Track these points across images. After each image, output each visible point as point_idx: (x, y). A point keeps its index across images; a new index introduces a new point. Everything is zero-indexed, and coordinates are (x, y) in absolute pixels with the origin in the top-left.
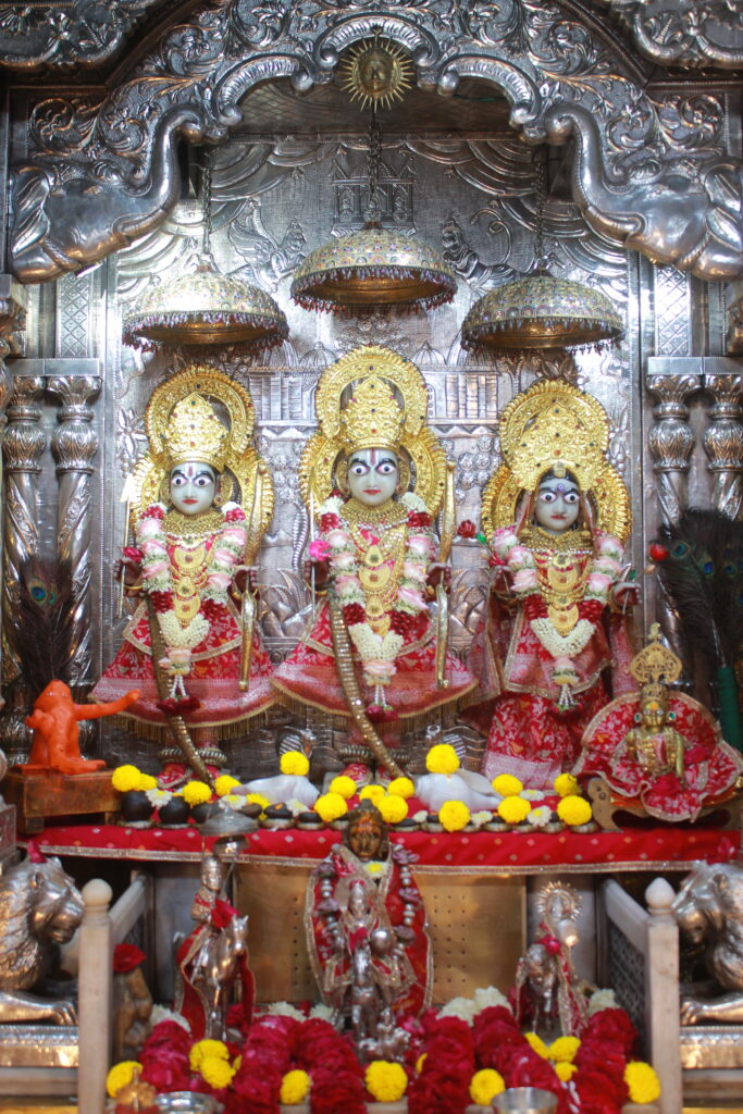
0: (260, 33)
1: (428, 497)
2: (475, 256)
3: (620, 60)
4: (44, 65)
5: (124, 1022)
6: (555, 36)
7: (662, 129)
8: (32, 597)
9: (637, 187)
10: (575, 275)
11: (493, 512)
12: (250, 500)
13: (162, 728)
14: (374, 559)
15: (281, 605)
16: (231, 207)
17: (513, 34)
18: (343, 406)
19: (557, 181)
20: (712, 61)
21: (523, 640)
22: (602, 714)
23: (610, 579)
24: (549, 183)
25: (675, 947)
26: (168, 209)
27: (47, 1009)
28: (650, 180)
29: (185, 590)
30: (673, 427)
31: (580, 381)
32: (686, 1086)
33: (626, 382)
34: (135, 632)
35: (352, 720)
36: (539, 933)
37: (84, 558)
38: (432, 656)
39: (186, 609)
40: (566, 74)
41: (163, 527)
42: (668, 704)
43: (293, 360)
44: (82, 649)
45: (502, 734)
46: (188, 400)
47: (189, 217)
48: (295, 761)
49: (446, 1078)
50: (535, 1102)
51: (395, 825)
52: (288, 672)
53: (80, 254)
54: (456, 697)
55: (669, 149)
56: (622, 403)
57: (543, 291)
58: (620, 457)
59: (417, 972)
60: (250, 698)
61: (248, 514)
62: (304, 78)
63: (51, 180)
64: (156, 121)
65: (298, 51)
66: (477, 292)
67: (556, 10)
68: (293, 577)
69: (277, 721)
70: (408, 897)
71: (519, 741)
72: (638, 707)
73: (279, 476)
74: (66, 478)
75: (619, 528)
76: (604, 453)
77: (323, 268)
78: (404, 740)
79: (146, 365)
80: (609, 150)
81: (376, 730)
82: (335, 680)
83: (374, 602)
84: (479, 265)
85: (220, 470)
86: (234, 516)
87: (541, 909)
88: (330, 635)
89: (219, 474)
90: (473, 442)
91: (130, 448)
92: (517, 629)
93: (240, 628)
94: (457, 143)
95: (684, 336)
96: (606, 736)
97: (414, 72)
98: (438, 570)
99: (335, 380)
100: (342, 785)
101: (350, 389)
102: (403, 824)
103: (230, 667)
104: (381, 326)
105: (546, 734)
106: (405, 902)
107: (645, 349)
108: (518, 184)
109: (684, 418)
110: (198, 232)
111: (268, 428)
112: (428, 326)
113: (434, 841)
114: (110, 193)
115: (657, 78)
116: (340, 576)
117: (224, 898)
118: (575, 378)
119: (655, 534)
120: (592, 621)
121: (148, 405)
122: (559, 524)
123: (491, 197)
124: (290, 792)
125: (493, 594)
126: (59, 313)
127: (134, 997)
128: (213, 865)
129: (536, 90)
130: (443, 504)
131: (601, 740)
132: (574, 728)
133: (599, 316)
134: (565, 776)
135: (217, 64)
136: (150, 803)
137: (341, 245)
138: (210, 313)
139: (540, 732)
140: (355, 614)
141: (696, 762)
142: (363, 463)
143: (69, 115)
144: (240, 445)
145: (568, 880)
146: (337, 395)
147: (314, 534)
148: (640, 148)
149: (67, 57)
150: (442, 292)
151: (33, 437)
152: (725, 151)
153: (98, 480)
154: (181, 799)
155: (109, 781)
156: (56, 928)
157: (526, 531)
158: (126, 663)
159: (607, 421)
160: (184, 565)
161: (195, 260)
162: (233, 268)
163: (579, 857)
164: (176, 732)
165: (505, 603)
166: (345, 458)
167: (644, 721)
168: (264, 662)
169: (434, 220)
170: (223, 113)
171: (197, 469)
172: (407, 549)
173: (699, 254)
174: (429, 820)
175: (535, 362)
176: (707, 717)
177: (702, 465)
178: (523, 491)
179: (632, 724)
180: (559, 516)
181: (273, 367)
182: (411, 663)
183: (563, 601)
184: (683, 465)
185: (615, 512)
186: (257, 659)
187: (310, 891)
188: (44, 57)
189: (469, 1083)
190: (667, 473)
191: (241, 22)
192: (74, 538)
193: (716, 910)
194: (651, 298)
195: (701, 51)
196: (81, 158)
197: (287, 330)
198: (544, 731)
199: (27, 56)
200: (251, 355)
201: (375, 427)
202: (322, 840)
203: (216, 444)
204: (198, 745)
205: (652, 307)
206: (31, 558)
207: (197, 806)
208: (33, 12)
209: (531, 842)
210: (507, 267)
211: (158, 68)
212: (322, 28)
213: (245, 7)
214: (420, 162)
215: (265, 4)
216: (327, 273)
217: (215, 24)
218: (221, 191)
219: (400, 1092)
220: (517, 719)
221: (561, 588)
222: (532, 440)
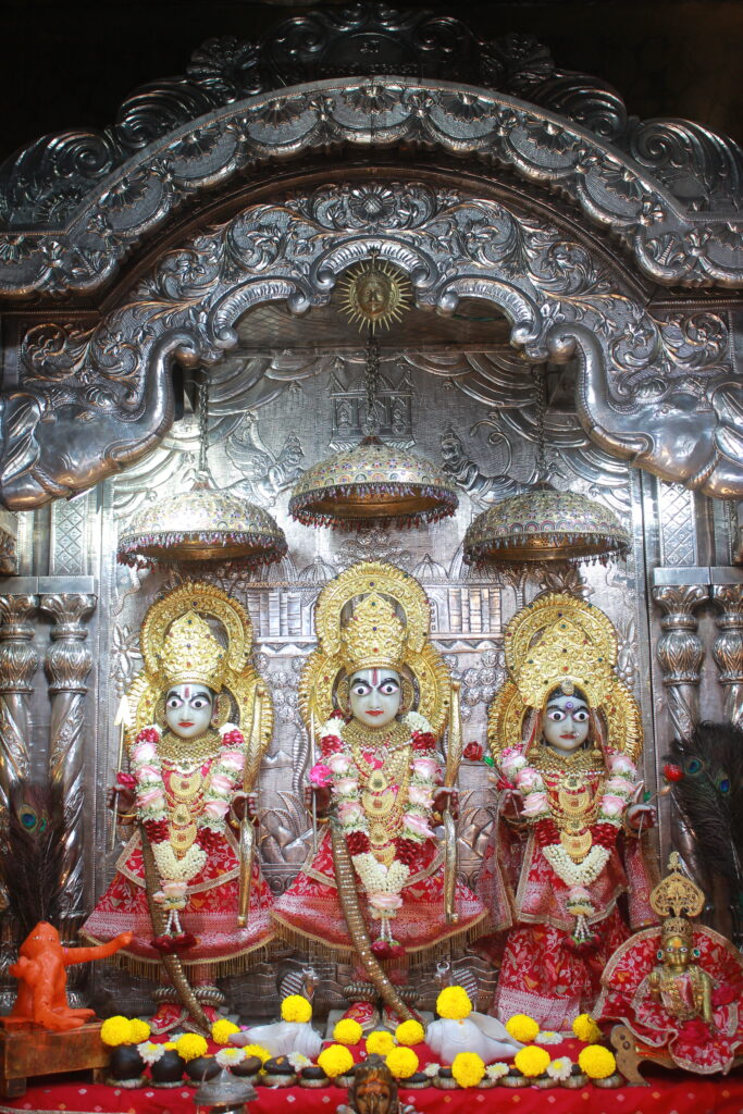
0: (256, 256)
1: (431, 716)
2: (475, 467)
3: (621, 279)
4: (35, 292)
6: (555, 256)
7: (665, 347)
8: (21, 824)
9: (643, 406)
10: (577, 486)
11: (499, 729)
12: (249, 720)
13: (156, 965)
14: (378, 784)
15: (281, 829)
16: (228, 421)
17: (512, 255)
18: (344, 624)
19: (557, 392)
20: (717, 281)
21: (535, 867)
22: (621, 950)
23: (623, 801)
24: (548, 394)
26: (164, 432)
28: (656, 399)
29: (181, 818)
30: (682, 639)
31: (585, 593)
33: (633, 593)
34: (128, 863)
35: (356, 954)
37: (76, 782)
38: (440, 886)
39: (181, 838)
40: (566, 293)
41: (158, 752)
42: (691, 939)
43: (291, 577)
44: (74, 877)
45: (515, 967)
46: (184, 619)
47: (186, 432)
48: (296, 1006)
51: (404, 1080)
52: (289, 903)
53: (71, 480)
54: (465, 929)
55: (674, 367)
56: (629, 614)
57: (547, 506)
58: (628, 670)
60: (249, 932)
61: (246, 735)
62: (301, 300)
63: (42, 406)
64: (150, 346)
65: (294, 274)
66: (478, 504)
67: (554, 231)
68: (293, 799)
69: (277, 954)
71: (534, 976)
72: (659, 942)
73: (278, 694)
74: (58, 698)
75: (630, 745)
76: (613, 667)
77: (322, 485)
78: (412, 972)
79: (142, 582)
80: (613, 369)
81: (382, 967)
82: (338, 913)
83: (379, 829)
84: (479, 476)
85: (217, 690)
86: (232, 739)
88: (332, 864)
89: (217, 695)
90: (478, 657)
91: (125, 666)
92: (528, 855)
93: (238, 858)
94: (454, 355)
95: (690, 546)
96: (627, 975)
97: (413, 296)
98: (444, 795)
99: (335, 597)
100: (347, 1029)
101: (350, 605)
102: (414, 1079)
103: (228, 900)
104: (381, 540)
105: (561, 969)
107: (650, 559)
108: (517, 394)
109: (693, 630)
110: (195, 446)
111: (267, 645)
112: (429, 539)
113: (448, 1099)
114: (102, 418)
115: (659, 298)
116: (343, 803)
118: (580, 590)
119: (668, 750)
120: (606, 846)
121: (143, 624)
122: (569, 743)
123: (490, 409)
124: (291, 1043)
125: (502, 819)
126: (54, 529)
129: (536, 310)
130: (448, 721)
131: (622, 980)
132: (591, 961)
133: (604, 531)
134: (584, 1017)
135: (213, 288)
136: (142, 1058)
137: (340, 461)
138: (207, 533)
139: (555, 966)
140: (358, 844)
141: (724, 1003)
142: (365, 683)
143: (62, 340)
144: (238, 664)
146: (337, 612)
147: (316, 755)
148: (645, 367)
149: (59, 285)
150: (443, 506)
151: (26, 656)
152: (731, 369)
153: (92, 700)
154: (175, 1052)
155: (98, 1034)
157: (534, 752)
158: (119, 895)
159: (615, 635)
160: (180, 792)
161: (192, 475)
162: (230, 483)
165: (516, 827)
166: (345, 678)
167: (667, 958)
168: (263, 893)
169: (433, 433)
170: (219, 336)
171: (194, 690)
172: (412, 772)
173: (710, 473)
174: (442, 1074)
175: (539, 573)
176: (733, 952)
177: (714, 677)
178: (530, 709)
179: (654, 961)
180: (568, 736)
181: (271, 582)
182: (418, 893)
183: (576, 825)
184: (694, 677)
185: (626, 725)
186: (257, 890)
188: (35, 285)
190: (677, 686)
191: (236, 246)
192: (66, 760)
194: (655, 507)
195: (704, 272)
196: (73, 383)
197: (286, 548)
198: (560, 964)
199: (19, 284)
200: (249, 570)
201: (376, 645)
202: (326, 1099)
203: (213, 664)
204: (193, 984)
205: (656, 516)
206: (22, 781)
207: (192, 1061)
208: (25, 240)
209: (552, 1099)
210: (508, 478)
211: (153, 293)
212: (318, 251)
213: (241, 232)
214: (418, 375)
215: (261, 228)
216: (326, 491)
217: (209, 248)
218: (218, 405)
220: (529, 952)
221: (573, 810)
222: (539, 657)
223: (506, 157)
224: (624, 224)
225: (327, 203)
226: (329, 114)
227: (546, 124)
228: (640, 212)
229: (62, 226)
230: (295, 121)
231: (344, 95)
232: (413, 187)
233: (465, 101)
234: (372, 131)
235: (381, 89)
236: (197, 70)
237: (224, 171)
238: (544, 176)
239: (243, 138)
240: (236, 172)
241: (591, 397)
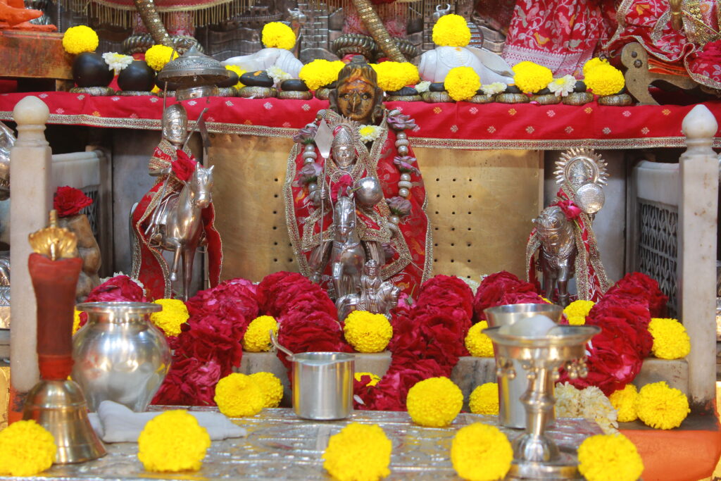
13: (128, 11)
36: (557, 198)
45: (525, 24)
49: (437, 321)
51: (392, 93)
59: (413, 252)
70: (404, 164)
71: (544, 32)
78: (410, 31)
87: (560, 178)
96: (647, 7)
102: (402, 92)
105: (575, 22)
106: (401, 171)
113: (438, 110)
117: (186, 150)
128: (174, 115)
131: (640, 12)
132: (609, 13)
136: (108, 66)
139: (569, 18)
154: (144, 64)
155: (59, 43)
163: (607, 130)
174: (432, 89)
187: (290, 161)
189: (466, 334)
198: (574, 18)
202: (306, 107)
204: (170, 32)
209: (551, 113)
219: (383, 343)
220: (542, 8)
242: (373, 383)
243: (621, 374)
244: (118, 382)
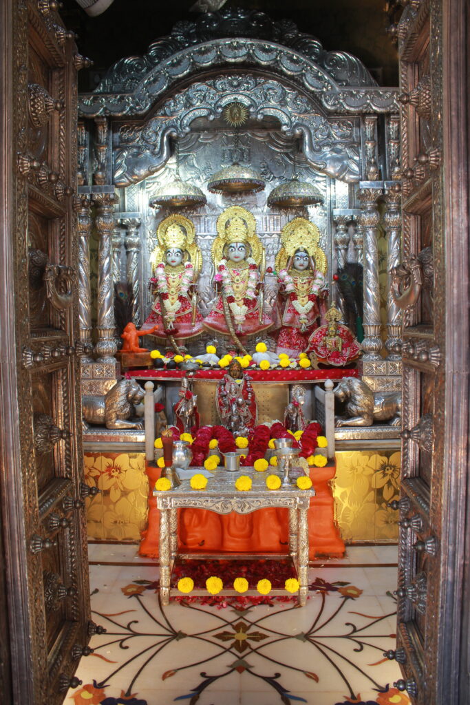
0: (196, 101)
1: (256, 259)
2: (272, 173)
3: (318, 108)
4: (124, 115)
5: (159, 426)
6: (296, 101)
7: (333, 132)
8: (119, 296)
9: (324, 152)
10: (308, 180)
11: (279, 264)
12: (194, 261)
13: (166, 340)
14: (238, 280)
15: (206, 298)
16: (185, 157)
17: (282, 100)
18: (226, 227)
20: (348, 110)
22: (316, 331)
23: (319, 287)
25: (333, 400)
26: (166, 161)
27: (134, 425)
28: (329, 150)
29: (172, 292)
30: (342, 234)
32: (336, 445)
33: (326, 218)
34: (155, 307)
35: (231, 336)
36: (292, 401)
37: (136, 282)
38: (258, 314)
39: (173, 299)
40: (300, 114)
41: (164, 271)
42: (338, 328)
43: (208, 211)
44: (137, 314)
45: (282, 341)
46: (172, 226)
47: (172, 161)
48: (211, 349)
49: (260, 440)
50: (286, 441)
51: (245, 368)
52: (208, 320)
53: (137, 177)
54: (266, 328)
55: (335, 139)
56: (325, 225)
57: (295, 186)
58: (324, 245)
60: (195, 329)
61: (193, 266)
62: (211, 116)
63: (127, 153)
64: (161, 132)
65: (209, 107)
66: (273, 186)
67: (296, 92)
68: (210, 288)
69: (204, 337)
70: (249, 390)
71: (288, 343)
72: (327, 329)
73: (204, 253)
74: (129, 255)
75: (323, 270)
76: (318, 243)
77: (219, 179)
79: (157, 214)
80: (315, 140)
81: (239, 339)
82: (224, 323)
83: (238, 295)
84: (274, 176)
85: (184, 250)
86: (189, 266)
87: (293, 394)
88: (222, 307)
89: (183, 252)
90: (272, 240)
91: (152, 243)
92: (287, 304)
93: (191, 305)
94: (265, 133)
95: (346, 201)
96: (317, 339)
97: (249, 114)
98: (260, 284)
99: (224, 218)
100: (228, 357)
101: (228, 222)
102: (248, 368)
103: (188, 319)
104: (239, 199)
105: (297, 340)
106: (248, 392)
107: (333, 206)
108: (287, 147)
109: (346, 231)
110: (174, 166)
111: (200, 235)
112: (256, 199)
113: (258, 373)
114: (146, 157)
115: (330, 116)
116: (226, 287)
117: (189, 389)
119: (336, 272)
120: (313, 301)
121: (158, 228)
122: (302, 268)
123: (278, 152)
124: (210, 358)
125: (279, 293)
126: (126, 196)
127: (162, 419)
128: (185, 380)
129: (290, 119)
130: (261, 261)
131: (315, 341)
132: (306, 337)
133: (314, 195)
135: (182, 112)
136: (163, 362)
137: (225, 171)
138: (180, 196)
139: (295, 339)
140: (231, 299)
141: (346, 347)
142: (234, 247)
143: (132, 130)
144: (190, 242)
145: (304, 385)
146: (224, 224)
147: (217, 273)
148: (325, 139)
149: (132, 112)
150: (260, 187)
151: (118, 240)
152: (354, 140)
153: (141, 255)
154: (174, 361)
155: (149, 356)
156: (135, 400)
157: (290, 270)
158: (153, 318)
159: (319, 232)
160: (172, 284)
161: (173, 177)
162: (187, 179)
163: (306, 378)
164: (170, 341)
165: (283, 295)
166: (227, 246)
167: (329, 334)
168: (200, 317)
169: (258, 161)
170: (184, 128)
171: (176, 250)
172: (249, 277)
173: (345, 175)
174: (257, 366)
175: (294, 211)
176: (351, 333)
177: (352, 247)
178: (289, 257)
179: (325, 335)
180: (302, 265)
181: (201, 214)
183: (303, 294)
184: (346, 247)
185: (322, 264)
186: (198, 316)
187: (217, 389)
188: (124, 112)
189: (268, 443)
190: (340, 250)
191: (189, 97)
192: (133, 275)
193: (348, 391)
194: (335, 188)
195: (344, 107)
196: (136, 145)
197: (206, 201)
199: (119, 112)
200: (194, 210)
201: (237, 234)
202: (221, 373)
203: (182, 241)
204: (178, 345)
205: (335, 191)
206: (118, 282)
207: (179, 363)
208: (120, 97)
209: (290, 373)
210: (284, 177)
211: (162, 114)
212: (217, 99)
213: (191, 93)
214: (252, 140)
215: (197, 91)
216: (220, 181)
217: (181, 98)
218: (182, 151)
219: (246, 445)
220: (287, 335)
221: (302, 290)
222: (292, 238)
223: (280, 67)
224: (318, 91)
225: (220, 82)
226: (220, 52)
227: (293, 55)
228: (324, 87)
229: (132, 92)
230: (209, 54)
231: (225, 45)
232: (249, 76)
233: (266, 47)
234: (235, 58)
235: (238, 42)
236: (174, 33)
237: (185, 72)
238: (292, 74)
239: (192, 61)
240: (189, 72)
241: (307, 149)
242: (245, 457)
243: (309, 453)
244: (180, 463)
